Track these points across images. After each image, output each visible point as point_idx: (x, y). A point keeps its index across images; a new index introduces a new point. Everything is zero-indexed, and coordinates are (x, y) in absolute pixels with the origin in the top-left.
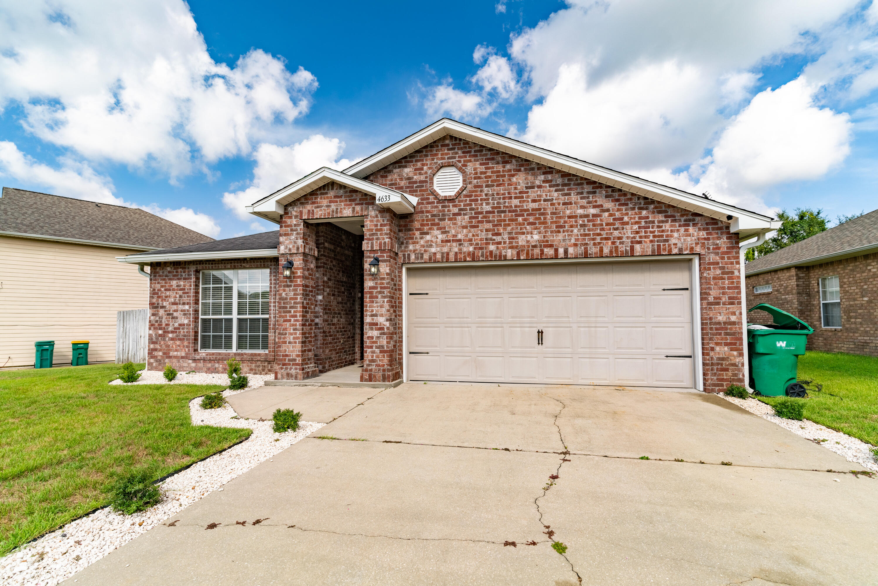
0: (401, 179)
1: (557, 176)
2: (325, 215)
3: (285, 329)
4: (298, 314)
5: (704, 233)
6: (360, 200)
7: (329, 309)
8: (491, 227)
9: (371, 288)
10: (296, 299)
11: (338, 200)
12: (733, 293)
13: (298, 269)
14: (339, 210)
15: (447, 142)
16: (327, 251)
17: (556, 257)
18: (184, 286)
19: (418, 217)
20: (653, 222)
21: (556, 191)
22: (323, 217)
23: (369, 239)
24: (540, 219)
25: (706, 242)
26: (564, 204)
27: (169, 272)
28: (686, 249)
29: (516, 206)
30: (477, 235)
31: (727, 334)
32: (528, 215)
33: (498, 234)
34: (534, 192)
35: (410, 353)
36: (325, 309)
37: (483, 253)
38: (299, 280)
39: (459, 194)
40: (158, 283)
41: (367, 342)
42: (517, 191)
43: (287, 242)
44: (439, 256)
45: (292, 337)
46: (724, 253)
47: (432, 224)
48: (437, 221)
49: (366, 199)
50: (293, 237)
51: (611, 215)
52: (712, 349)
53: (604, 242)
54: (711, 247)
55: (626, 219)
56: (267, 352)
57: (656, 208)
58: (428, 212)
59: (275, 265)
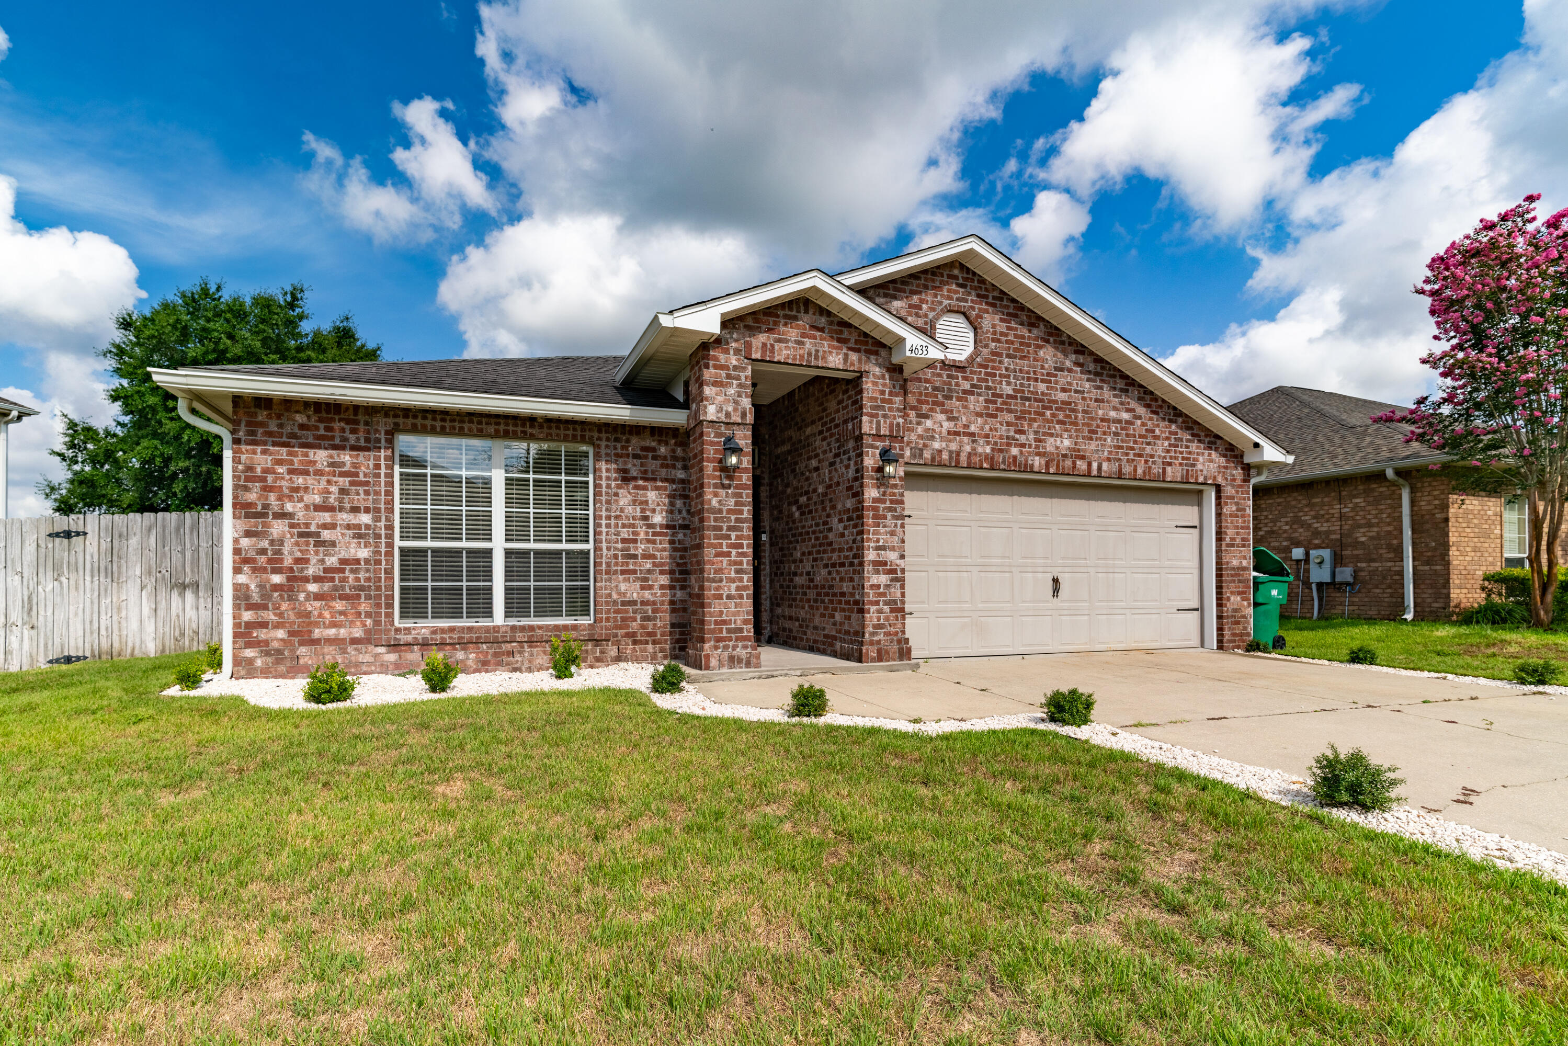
1: (1090, 359)
2: (794, 359)
3: (720, 571)
4: (745, 542)
5: (1224, 459)
6: (856, 342)
8: (1013, 420)
9: (875, 500)
10: (741, 512)
11: (818, 334)
13: (743, 453)
14: (820, 354)
15: (956, 272)
17: (1089, 475)
18: (355, 466)
21: (1088, 380)
22: (790, 361)
23: (871, 415)
24: (1070, 416)
26: (1097, 400)
27: (302, 427)
29: (1043, 394)
30: (996, 430)
32: (1057, 409)
33: (1022, 432)
34: (1064, 377)
37: (1004, 457)
38: (745, 476)
39: (970, 361)
40: (264, 452)
41: (870, 595)
42: (1044, 372)
43: (720, 398)
44: (945, 456)
45: (733, 586)
47: (934, 403)
48: (940, 398)
49: (866, 343)
50: (731, 391)
53: (1138, 459)
54: (1228, 478)
56: (586, 621)
58: (927, 381)
59: (608, 439)
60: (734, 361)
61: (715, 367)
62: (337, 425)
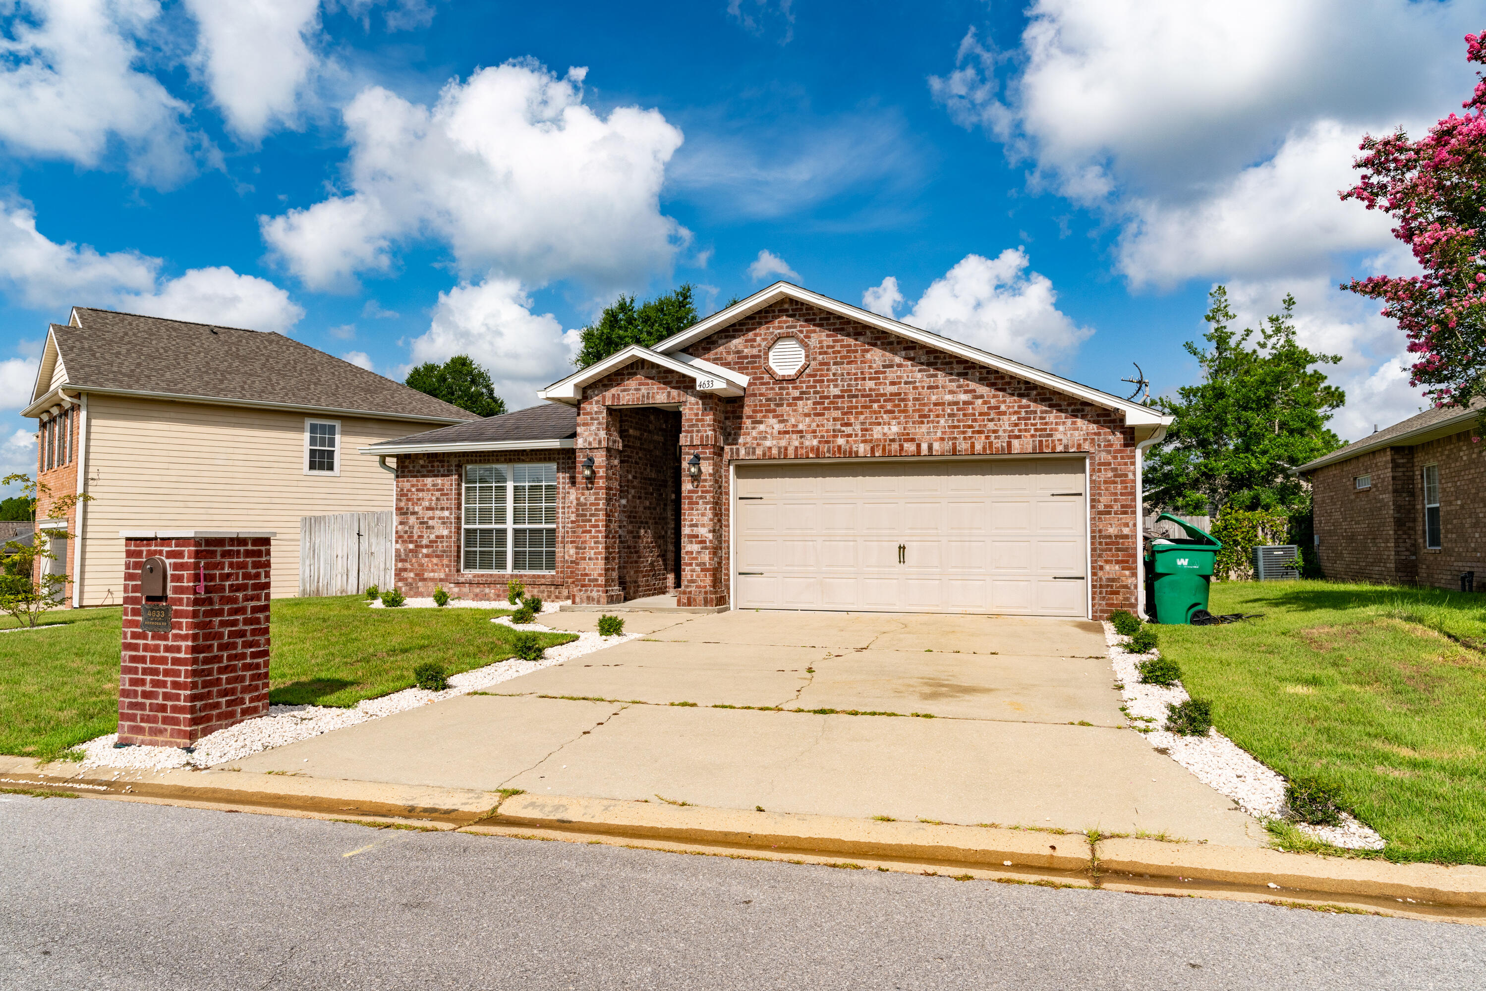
0: (728, 353)
1: (921, 352)
2: (633, 401)
3: (585, 542)
4: (600, 524)
5: (1095, 426)
6: (677, 383)
7: (635, 517)
8: (840, 416)
9: (690, 492)
10: (598, 504)
11: (650, 381)
12: (1126, 500)
13: (600, 467)
14: (651, 395)
15: (786, 306)
16: (632, 439)
17: (916, 455)
18: (443, 485)
19: (748, 401)
20: (1035, 412)
21: (920, 371)
22: (631, 402)
23: (687, 432)
24: (899, 406)
25: (1096, 437)
26: (929, 388)
27: (422, 466)
28: (1073, 446)
29: (870, 390)
30: (823, 426)
31: (1118, 550)
32: (885, 401)
33: (849, 425)
34: (893, 372)
35: (740, 574)
36: (629, 517)
37: (829, 447)
38: (601, 481)
39: (800, 373)
40: (408, 481)
41: (685, 559)
42: (872, 371)
43: (586, 433)
44: (775, 451)
45: (593, 551)
46: (1116, 451)
47: (767, 411)
50: (593, 428)
51: (985, 403)
52: (1101, 568)
53: (977, 435)
54: (1103, 444)
55: (1003, 408)
56: (553, 573)
57: (1038, 394)
58: (761, 395)
59: (563, 459)
60: (595, 408)
61: (584, 414)
62: (435, 464)
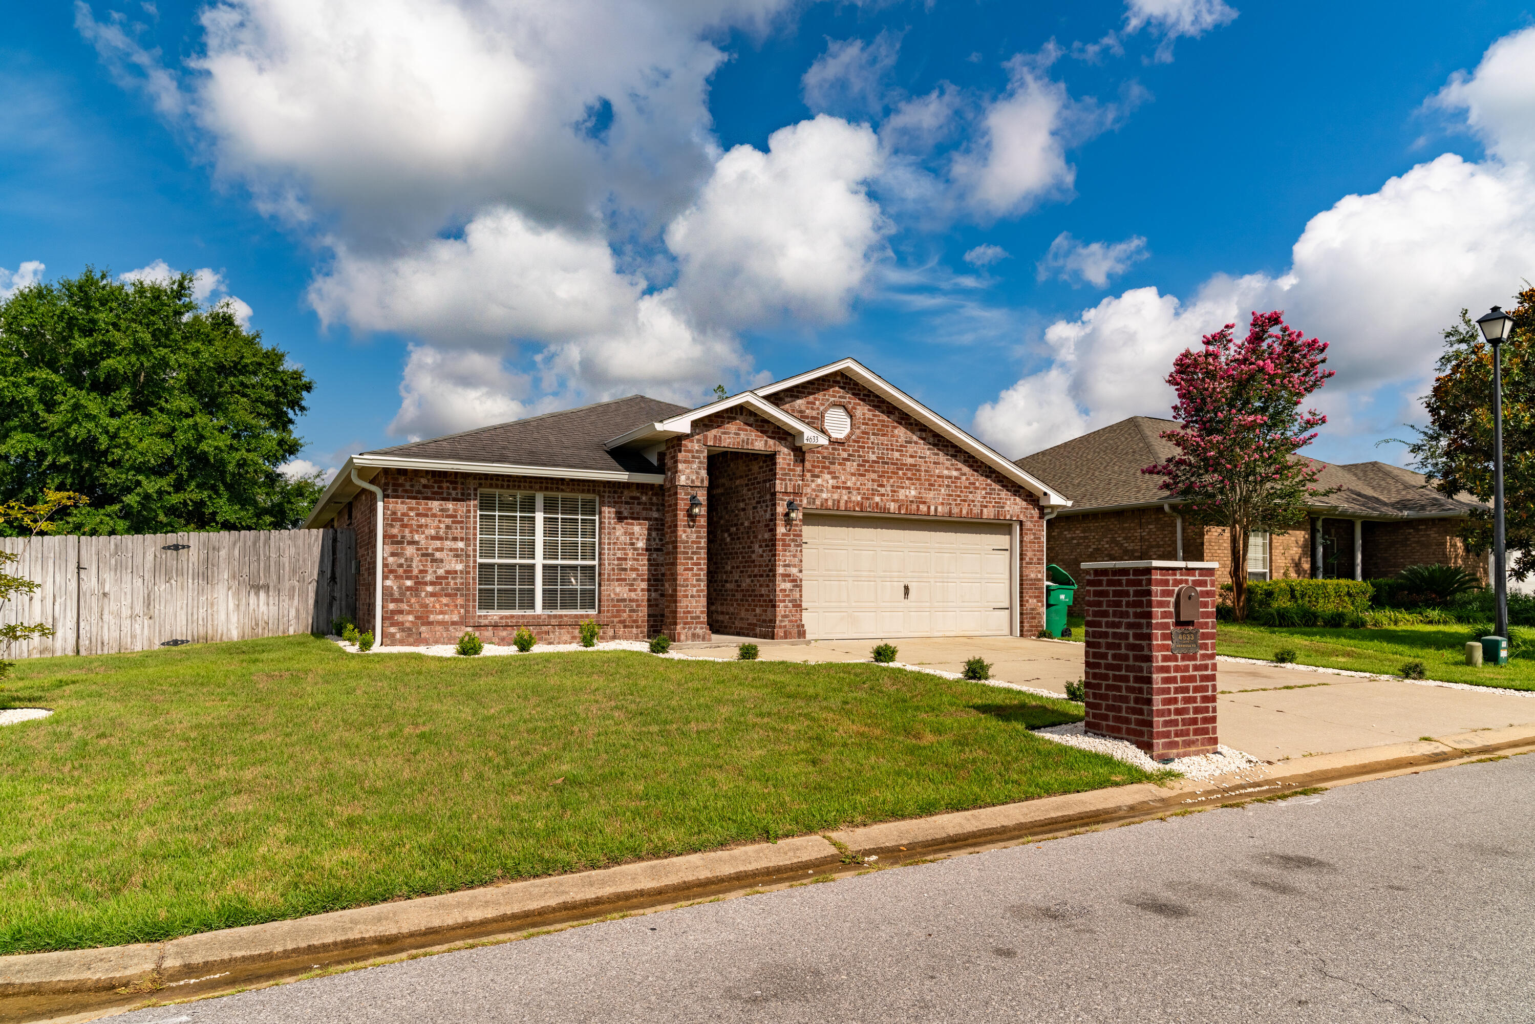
2: (733, 445)
4: (702, 562)
5: (1026, 503)
6: (773, 432)
8: (877, 478)
9: (783, 535)
10: (700, 543)
11: (748, 428)
12: (1039, 555)
14: (749, 441)
15: (838, 378)
17: (928, 514)
19: (809, 457)
20: (995, 490)
21: (929, 449)
22: (731, 446)
23: (781, 479)
24: (916, 475)
25: (1025, 511)
26: (935, 463)
28: (1013, 516)
29: (897, 459)
30: (865, 485)
31: (1035, 589)
32: (906, 470)
33: (882, 486)
34: (911, 447)
37: (870, 503)
38: (702, 520)
39: (848, 437)
40: (402, 503)
42: (898, 444)
43: (688, 471)
44: (830, 503)
45: (695, 589)
47: (824, 467)
48: (827, 464)
49: (779, 433)
50: (695, 466)
52: (1026, 601)
53: (963, 503)
54: (1028, 516)
55: (977, 484)
56: (593, 612)
57: (996, 477)
58: (818, 452)
59: (609, 493)
60: (697, 447)
61: (685, 451)
62: (445, 485)
